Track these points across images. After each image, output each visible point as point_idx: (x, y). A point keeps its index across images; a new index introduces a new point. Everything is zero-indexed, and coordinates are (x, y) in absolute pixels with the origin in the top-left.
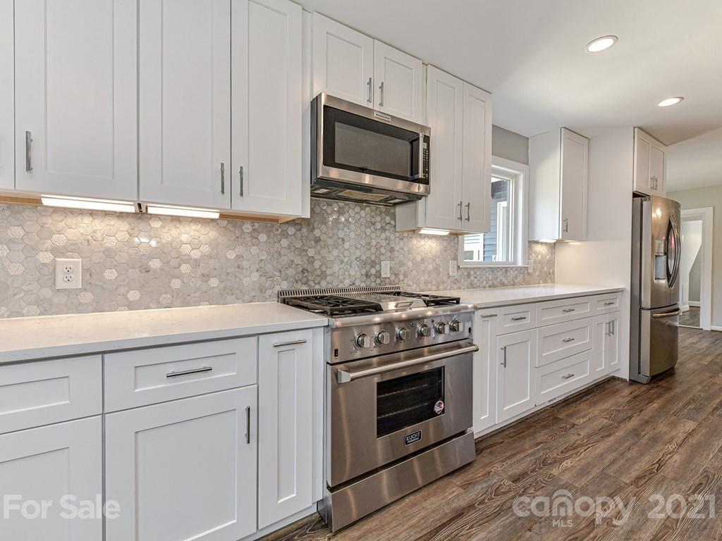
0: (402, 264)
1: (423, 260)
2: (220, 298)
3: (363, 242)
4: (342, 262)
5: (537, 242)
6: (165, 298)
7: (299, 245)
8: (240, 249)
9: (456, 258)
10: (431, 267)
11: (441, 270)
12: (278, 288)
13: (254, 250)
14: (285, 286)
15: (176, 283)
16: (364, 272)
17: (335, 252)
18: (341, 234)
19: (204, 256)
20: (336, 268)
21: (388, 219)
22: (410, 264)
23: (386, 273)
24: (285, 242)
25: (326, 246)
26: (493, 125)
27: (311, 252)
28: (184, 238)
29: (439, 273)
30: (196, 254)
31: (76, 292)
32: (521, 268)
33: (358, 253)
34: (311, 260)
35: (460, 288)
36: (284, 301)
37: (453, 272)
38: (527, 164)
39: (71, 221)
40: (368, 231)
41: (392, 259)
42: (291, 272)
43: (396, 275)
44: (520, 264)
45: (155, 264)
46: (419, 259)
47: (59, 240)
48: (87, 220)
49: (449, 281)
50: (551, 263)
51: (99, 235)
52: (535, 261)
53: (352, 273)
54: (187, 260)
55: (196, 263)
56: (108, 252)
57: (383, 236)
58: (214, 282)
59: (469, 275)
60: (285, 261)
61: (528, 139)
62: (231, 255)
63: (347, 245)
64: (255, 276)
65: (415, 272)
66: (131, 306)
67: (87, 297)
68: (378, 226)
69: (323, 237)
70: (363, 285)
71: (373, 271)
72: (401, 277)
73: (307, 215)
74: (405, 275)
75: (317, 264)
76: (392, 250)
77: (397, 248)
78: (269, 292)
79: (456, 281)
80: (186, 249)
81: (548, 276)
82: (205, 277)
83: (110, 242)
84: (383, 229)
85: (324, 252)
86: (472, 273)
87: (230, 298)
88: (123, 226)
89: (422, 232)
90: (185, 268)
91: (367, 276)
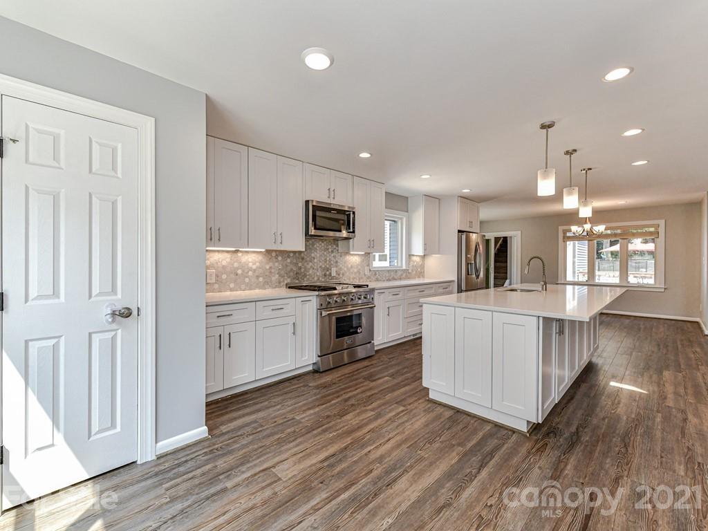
0: (341, 269)
1: (352, 267)
2: (263, 287)
3: (323, 259)
4: (313, 269)
5: (413, 255)
6: (243, 287)
7: (295, 261)
8: (271, 264)
9: (368, 265)
10: (356, 270)
11: (361, 272)
12: (286, 282)
13: (277, 264)
14: (289, 280)
15: (247, 280)
16: (323, 273)
17: (311, 264)
18: (313, 255)
19: (257, 267)
20: (311, 272)
21: (335, 246)
22: (345, 269)
23: (334, 274)
24: (289, 260)
25: (306, 261)
26: (386, 193)
27: (300, 264)
28: (250, 260)
30: (254, 267)
31: (213, 283)
32: (405, 270)
33: (321, 264)
34: (300, 268)
35: (371, 281)
36: (289, 288)
37: (367, 273)
38: (407, 212)
39: (212, 254)
40: (325, 253)
41: (336, 267)
42: (292, 274)
43: (339, 275)
44: (404, 268)
45: (239, 272)
46: (350, 266)
47: (208, 262)
48: (217, 254)
49: (365, 278)
50: (423, 266)
51: (220, 260)
52: (413, 266)
53: (318, 274)
54: (250, 269)
55: (254, 271)
56: (224, 267)
57: (332, 255)
58: (261, 279)
59: (376, 274)
60: (289, 268)
61: (407, 198)
62: (268, 267)
63: (315, 260)
64: (277, 276)
65: (348, 273)
66: (231, 290)
67: (216, 286)
68: (330, 250)
69: (305, 257)
70: (323, 280)
71: (328, 273)
72: (341, 276)
73: (304, 250)
74: (343, 274)
75: (303, 270)
76: (337, 262)
77: (339, 261)
78: (282, 284)
79: (369, 278)
80: (250, 264)
81: (421, 274)
82: (258, 277)
83: (224, 263)
84: (332, 252)
85: (305, 264)
87: (267, 286)
88: (228, 256)
89: (352, 253)
90: (250, 273)
91: (325, 275)
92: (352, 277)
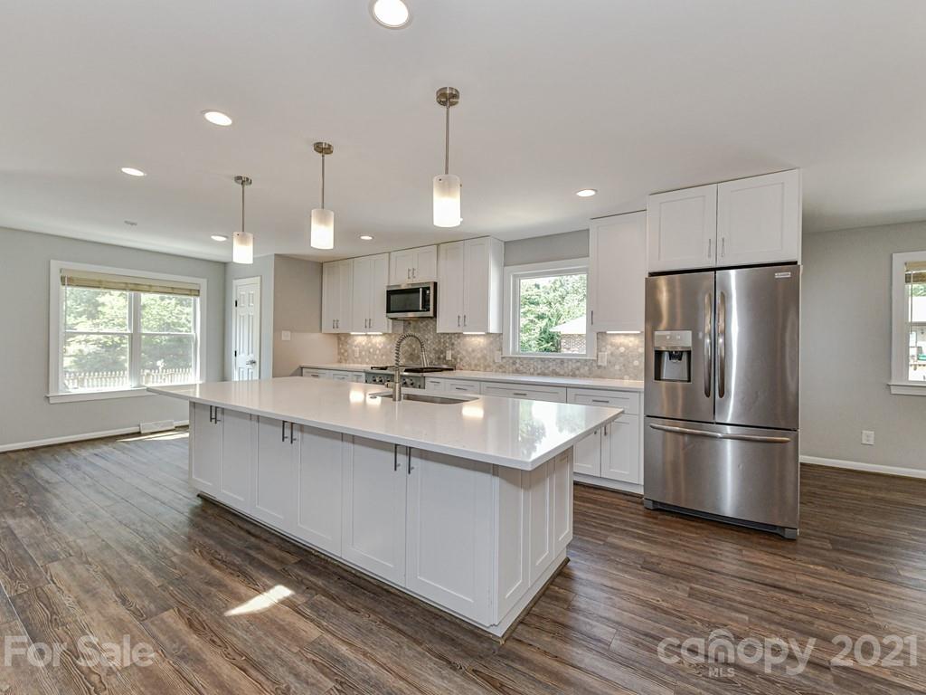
0: (459, 353)
1: (473, 351)
3: (437, 341)
7: (409, 343)
8: (391, 345)
9: (501, 350)
10: (479, 355)
11: (488, 357)
15: (375, 357)
16: (437, 356)
18: (426, 337)
23: (449, 357)
27: (414, 346)
28: (377, 341)
29: (486, 359)
30: (380, 347)
32: (585, 360)
33: (434, 346)
34: (414, 350)
35: (505, 372)
37: (498, 360)
41: (452, 349)
42: (406, 355)
43: (455, 359)
45: (371, 350)
46: (470, 349)
47: (356, 343)
49: (494, 367)
51: (362, 342)
53: (431, 356)
54: (378, 349)
56: (363, 346)
57: (447, 337)
58: (384, 357)
59: (514, 363)
62: (388, 347)
63: (429, 342)
65: (467, 358)
67: (360, 360)
71: (442, 356)
72: (458, 360)
74: (461, 360)
76: (453, 344)
77: (456, 343)
79: (501, 367)
82: (382, 355)
83: (364, 343)
86: (518, 361)
88: (365, 338)
91: (439, 358)
92: (473, 363)
